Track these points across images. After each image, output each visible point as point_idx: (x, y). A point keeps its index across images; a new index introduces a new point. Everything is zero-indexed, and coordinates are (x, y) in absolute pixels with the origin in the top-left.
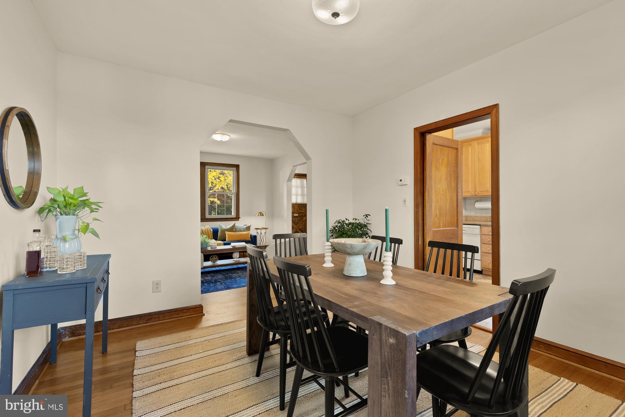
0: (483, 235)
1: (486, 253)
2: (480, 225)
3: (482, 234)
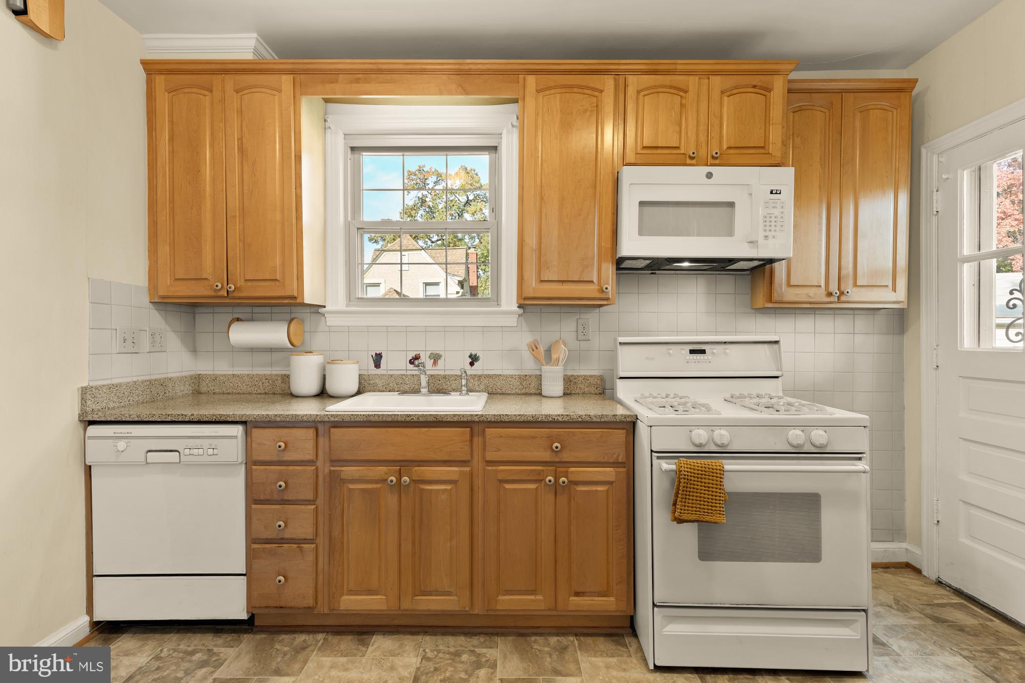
0: (256, 463)
1: (268, 541)
2: (244, 423)
3: (251, 463)
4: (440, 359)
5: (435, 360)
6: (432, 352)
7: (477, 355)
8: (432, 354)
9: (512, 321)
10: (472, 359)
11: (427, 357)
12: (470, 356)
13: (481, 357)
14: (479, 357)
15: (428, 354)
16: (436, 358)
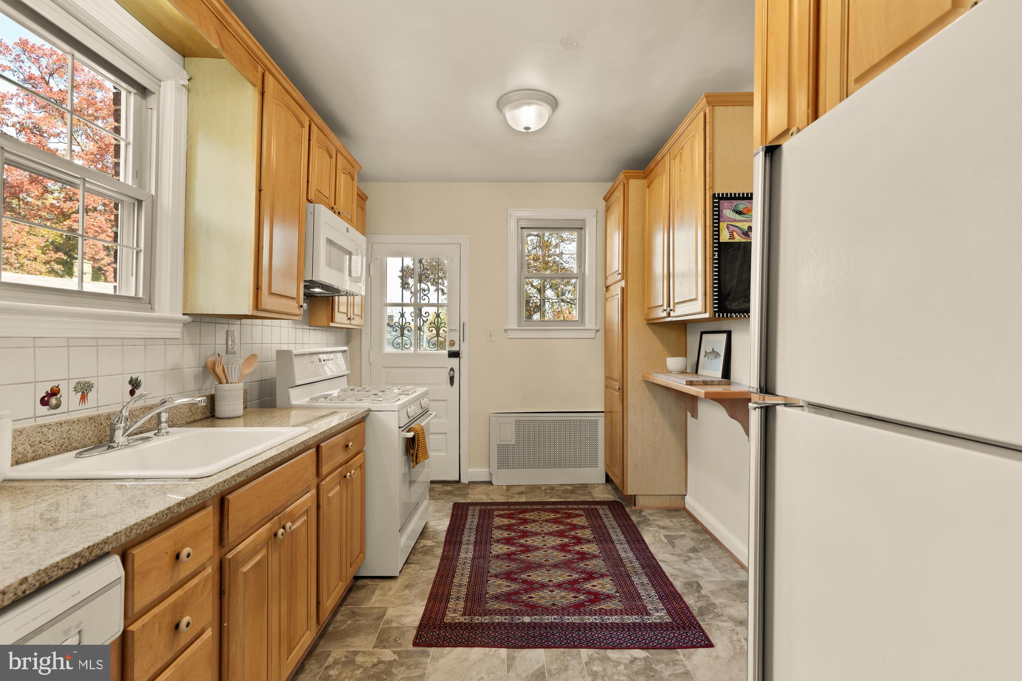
4: (91, 390)
5: (83, 393)
6: (78, 380)
7: (139, 380)
8: (78, 383)
9: (176, 331)
10: (133, 385)
11: (72, 389)
12: (131, 382)
13: (143, 382)
14: (140, 381)
15: (73, 384)
16: (84, 390)
